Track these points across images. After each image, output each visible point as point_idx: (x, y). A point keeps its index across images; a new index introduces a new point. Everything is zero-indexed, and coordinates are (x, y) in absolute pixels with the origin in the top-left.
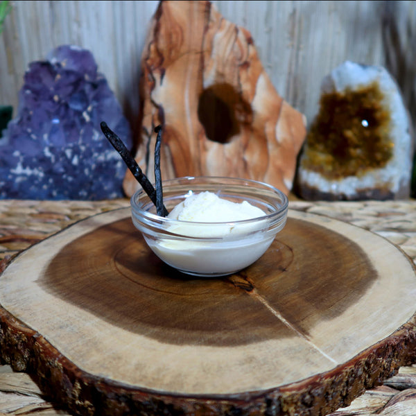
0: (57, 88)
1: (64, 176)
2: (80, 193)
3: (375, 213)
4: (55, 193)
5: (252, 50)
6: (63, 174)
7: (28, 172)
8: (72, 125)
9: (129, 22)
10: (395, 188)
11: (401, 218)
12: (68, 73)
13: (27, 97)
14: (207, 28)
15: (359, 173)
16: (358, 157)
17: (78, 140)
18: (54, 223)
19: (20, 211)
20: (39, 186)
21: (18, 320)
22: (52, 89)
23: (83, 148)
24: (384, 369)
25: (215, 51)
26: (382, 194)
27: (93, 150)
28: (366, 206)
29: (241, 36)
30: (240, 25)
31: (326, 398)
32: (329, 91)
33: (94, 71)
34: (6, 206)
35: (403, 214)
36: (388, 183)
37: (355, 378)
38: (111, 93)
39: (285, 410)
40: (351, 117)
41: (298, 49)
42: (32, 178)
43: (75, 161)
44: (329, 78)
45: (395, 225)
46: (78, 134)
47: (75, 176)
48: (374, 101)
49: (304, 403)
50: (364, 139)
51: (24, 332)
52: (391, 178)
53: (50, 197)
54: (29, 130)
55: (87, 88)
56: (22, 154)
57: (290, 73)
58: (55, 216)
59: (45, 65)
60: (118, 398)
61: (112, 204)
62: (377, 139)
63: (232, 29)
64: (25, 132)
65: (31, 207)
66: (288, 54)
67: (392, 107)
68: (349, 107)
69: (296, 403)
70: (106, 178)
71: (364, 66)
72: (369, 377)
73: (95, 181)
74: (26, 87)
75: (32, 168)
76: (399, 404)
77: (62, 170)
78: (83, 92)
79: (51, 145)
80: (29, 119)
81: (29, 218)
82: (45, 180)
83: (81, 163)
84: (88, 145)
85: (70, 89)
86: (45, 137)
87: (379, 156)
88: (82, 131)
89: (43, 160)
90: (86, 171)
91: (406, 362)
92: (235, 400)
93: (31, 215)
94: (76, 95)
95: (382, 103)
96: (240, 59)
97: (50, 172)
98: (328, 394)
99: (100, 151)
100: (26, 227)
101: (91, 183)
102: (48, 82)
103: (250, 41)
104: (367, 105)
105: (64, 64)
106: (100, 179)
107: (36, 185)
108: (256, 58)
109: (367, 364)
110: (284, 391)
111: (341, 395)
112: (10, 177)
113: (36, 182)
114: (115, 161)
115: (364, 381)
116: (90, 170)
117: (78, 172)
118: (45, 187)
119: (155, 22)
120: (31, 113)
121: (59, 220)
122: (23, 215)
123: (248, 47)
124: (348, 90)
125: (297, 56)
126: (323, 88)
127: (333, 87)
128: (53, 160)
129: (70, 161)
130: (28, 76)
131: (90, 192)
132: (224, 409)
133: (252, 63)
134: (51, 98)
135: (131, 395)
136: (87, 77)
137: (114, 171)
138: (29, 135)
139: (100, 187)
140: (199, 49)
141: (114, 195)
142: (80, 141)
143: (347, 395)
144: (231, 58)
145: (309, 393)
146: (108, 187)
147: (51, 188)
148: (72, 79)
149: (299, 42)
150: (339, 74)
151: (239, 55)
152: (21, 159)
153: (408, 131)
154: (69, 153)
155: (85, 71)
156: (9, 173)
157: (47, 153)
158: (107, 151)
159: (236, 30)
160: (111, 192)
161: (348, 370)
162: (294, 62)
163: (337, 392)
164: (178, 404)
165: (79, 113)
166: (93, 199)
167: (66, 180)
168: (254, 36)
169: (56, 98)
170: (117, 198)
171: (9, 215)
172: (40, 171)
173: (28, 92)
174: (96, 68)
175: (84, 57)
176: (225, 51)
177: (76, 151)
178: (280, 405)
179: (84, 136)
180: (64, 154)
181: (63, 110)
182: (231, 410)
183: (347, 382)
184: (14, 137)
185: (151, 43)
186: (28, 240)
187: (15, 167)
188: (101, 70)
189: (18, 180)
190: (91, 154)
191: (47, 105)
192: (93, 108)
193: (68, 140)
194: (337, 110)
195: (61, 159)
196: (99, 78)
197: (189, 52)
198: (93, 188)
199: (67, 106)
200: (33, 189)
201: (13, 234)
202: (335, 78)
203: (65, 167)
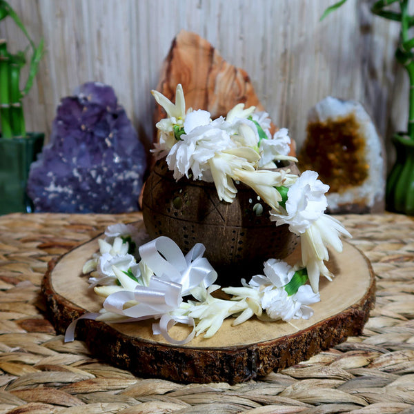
0: (84, 119)
1: (90, 193)
2: (103, 208)
3: (352, 225)
4: (81, 208)
5: (248, 87)
6: (88, 191)
7: (60, 189)
8: (97, 150)
9: (144, 62)
10: (371, 203)
11: (374, 229)
12: (93, 106)
13: (59, 127)
14: (210, 70)
15: (341, 190)
16: (339, 177)
17: (101, 162)
18: (83, 233)
19: (55, 222)
20: (69, 201)
21: (70, 302)
22: (79, 119)
23: (105, 169)
24: (336, 336)
25: (217, 88)
26: (359, 208)
27: (113, 171)
28: (346, 219)
29: (239, 75)
30: (239, 66)
31: (291, 353)
32: (314, 121)
33: (115, 104)
34: (42, 219)
35: (376, 226)
36: (365, 199)
37: (312, 339)
38: (129, 121)
39: (261, 359)
40: (333, 143)
41: (290, 83)
42: (63, 195)
43: (99, 180)
44: (314, 110)
45: (367, 235)
46: (101, 158)
47: (98, 193)
48: (351, 129)
49: (274, 354)
50: (345, 161)
51: (76, 310)
52: (367, 195)
53: (77, 211)
54: (61, 154)
55: (109, 118)
56: (55, 174)
57: (282, 103)
58: (84, 227)
59: (75, 100)
60: (147, 350)
61: (131, 217)
62: (355, 161)
63: (232, 70)
64: (57, 156)
65: (63, 219)
66: (280, 87)
67: (367, 134)
68: (332, 134)
69: (269, 354)
70: (125, 195)
71: (342, 100)
72: (324, 340)
73: (115, 197)
74: (59, 119)
75: (63, 186)
76: (342, 360)
77: (88, 188)
78: (105, 122)
79: (79, 167)
80: (61, 144)
81: (62, 228)
82: (74, 197)
83: (103, 181)
84: (109, 166)
85: (95, 119)
86: (74, 160)
87: (357, 176)
88: (105, 155)
89: (72, 180)
90: (108, 189)
91: (354, 333)
92: (227, 350)
93: (65, 226)
94: (100, 124)
95: (358, 132)
96: (239, 95)
97: (78, 190)
98: (292, 350)
99: (119, 171)
100: (61, 236)
101: (112, 199)
102: (76, 113)
103: (247, 79)
104: (346, 133)
105: (90, 98)
106: (120, 195)
107: (66, 201)
108: (252, 93)
109: (321, 330)
110: (260, 346)
111: (302, 352)
112: (44, 194)
113: (66, 198)
114: (132, 180)
115: (319, 343)
116: (111, 188)
117: (101, 189)
118: (73, 202)
119: (167, 64)
120: (62, 140)
121: (88, 230)
122: (57, 226)
123: (245, 85)
124: (329, 120)
125: (289, 89)
126: (309, 118)
127: (317, 117)
128: (80, 180)
129: (94, 180)
130: (60, 109)
131: (111, 207)
132: (219, 356)
133: (249, 97)
134: (79, 128)
135: (156, 348)
136: (109, 109)
137: (131, 188)
138: (60, 159)
139: (120, 202)
140: (204, 87)
141: (131, 209)
142: (103, 163)
143: (306, 351)
144: (230, 94)
145: (278, 347)
146: (126, 202)
147: (78, 203)
148: (97, 110)
149: (290, 77)
150: (322, 107)
151: (238, 91)
152: (54, 179)
153: (381, 155)
154: (93, 173)
155: (107, 103)
156: (44, 191)
157: (76, 174)
158: (125, 171)
159: (235, 71)
160: (128, 207)
161: (306, 333)
162: (286, 94)
163: (298, 348)
164: (188, 352)
165: (102, 140)
166: (113, 213)
167: (91, 196)
168: (250, 75)
169: (83, 127)
170: (134, 212)
171: (46, 226)
172: (69, 189)
173: (60, 122)
174: (116, 100)
175: (106, 92)
176: (226, 87)
177: (100, 172)
178: (258, 355)
179: (106, 159)
180: (89, 175)
181: (89, 137)
182: (223, 357)
183: (306, 342)
184: (48, 161)
185: (163, 82)
186: (64, 247)
187: (48, 185)
188: (120, 102)
189: (51, 196)
190: (112, 175)
191: (75, 133)
192: (114, 135)
193: (93, 162)
194: (322, 137)
195: (87, 179)
196: (118, 109)
197: (195, 89)
198: (114, 203)
199: (92, 134)
200: (63, 204)
201: (50, 241)
202: (319, 110)
203: (90, 186)
